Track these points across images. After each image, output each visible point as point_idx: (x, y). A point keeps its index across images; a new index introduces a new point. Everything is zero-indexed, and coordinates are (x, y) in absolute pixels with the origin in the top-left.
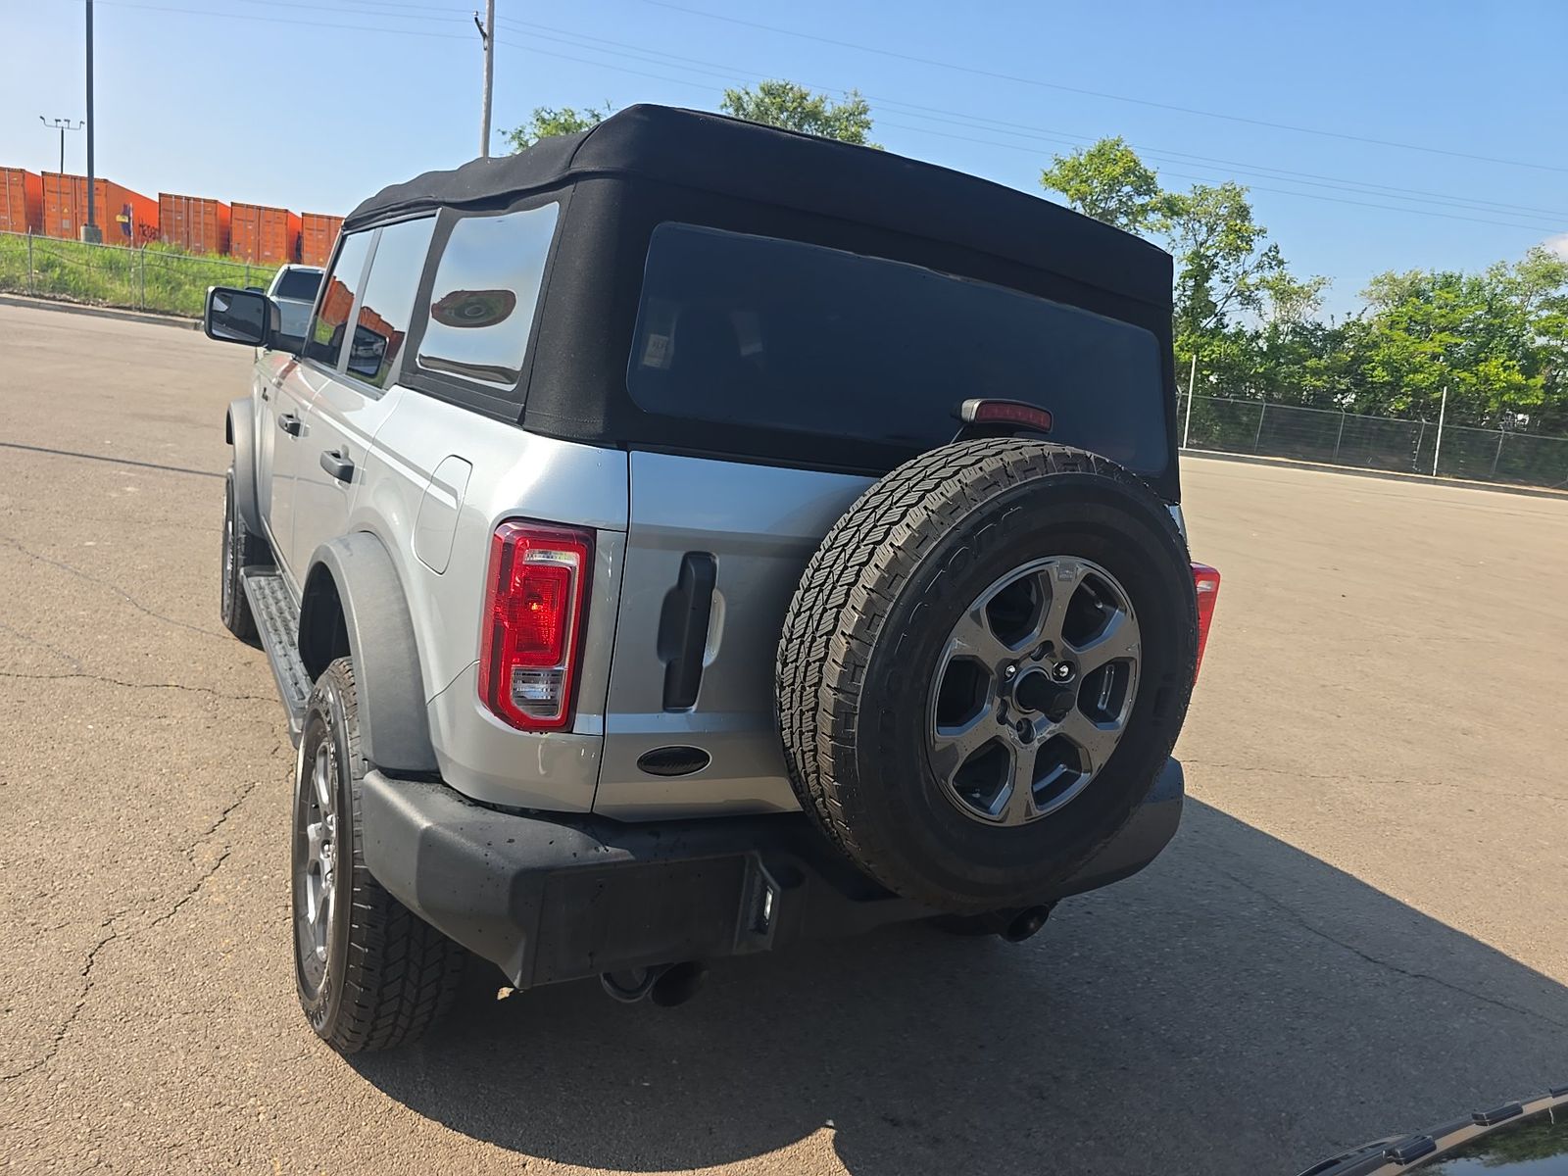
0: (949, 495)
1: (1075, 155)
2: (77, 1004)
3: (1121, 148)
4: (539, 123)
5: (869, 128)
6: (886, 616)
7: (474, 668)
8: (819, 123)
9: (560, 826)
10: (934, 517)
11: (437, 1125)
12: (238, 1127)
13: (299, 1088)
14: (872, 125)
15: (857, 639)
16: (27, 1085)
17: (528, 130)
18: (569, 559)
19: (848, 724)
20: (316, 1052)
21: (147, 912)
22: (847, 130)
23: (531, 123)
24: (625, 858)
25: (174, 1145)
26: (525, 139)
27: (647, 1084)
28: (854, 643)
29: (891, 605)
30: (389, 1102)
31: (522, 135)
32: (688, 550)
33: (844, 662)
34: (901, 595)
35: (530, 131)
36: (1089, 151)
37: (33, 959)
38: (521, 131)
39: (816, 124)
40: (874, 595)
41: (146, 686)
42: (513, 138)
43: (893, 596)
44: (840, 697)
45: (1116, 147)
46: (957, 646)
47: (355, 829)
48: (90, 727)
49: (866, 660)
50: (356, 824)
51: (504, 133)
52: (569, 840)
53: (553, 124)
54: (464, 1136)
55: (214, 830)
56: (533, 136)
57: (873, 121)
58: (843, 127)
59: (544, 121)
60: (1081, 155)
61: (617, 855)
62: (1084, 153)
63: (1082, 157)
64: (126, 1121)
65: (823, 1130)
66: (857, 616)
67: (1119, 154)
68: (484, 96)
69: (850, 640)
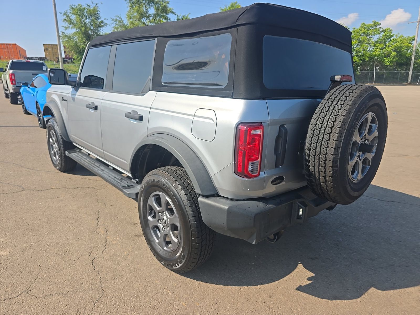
0: (352, 100)
1: (225, 7)
2: (99, 277)
3: (237, 4)
4: (72, 9)
5: (169, 4)
6: (345, 134)
7: (232, 164)
8: (154, 3)
9: (256, 202)
10: (351, 107)
11: (213, 285)
12: (166, 297)
13: (173, 284)
14: (169, 3)
15: (337, 141)
16: (104, 301)
17: (68, 11)
18: (259, 132)
19: (336, 163)
20: (171, 275)
21: (98, 250)
22: (163, 5)
23: (69, 9)
24: (273, 207)
25: (154, 306)
26: (68, 14)
27: (253, 263)
28: (337, 142)
29: (345, 131)
30: (198, 282)
31: (67, 13)
32: (281, 124)
33: (335, 147)
34: (347, 128)
35: (69, 12)
36: (229, 6)
37: (78, 269)
38: (66, 12)
39: (153, 3)
40: (340, 129)
41: (46, 190)
42: (64, 15)
43: (346, 128)
44: (334, 156)
45: (236, 4)
46: (354, 139)
47: (188, 213)
48: (40, 204)
49: (340, 146)
50: (188, 212)
51: (61, 13)
52: (260, 205)
53: (76, 9)
54: (222, 286)
55: (98, 225)
56: (70, 13)
57: (169, 1)
58: (161, 4)
59: (73, 8)
60: (227, 7)
61: (272, 206)
62: (228, 7)
63: (227, 8)
64: (137, 303)
65: (299, 265)
66: (337, 135)
67: (237, 6)
68: (53, 2)
69: (336, 141)
